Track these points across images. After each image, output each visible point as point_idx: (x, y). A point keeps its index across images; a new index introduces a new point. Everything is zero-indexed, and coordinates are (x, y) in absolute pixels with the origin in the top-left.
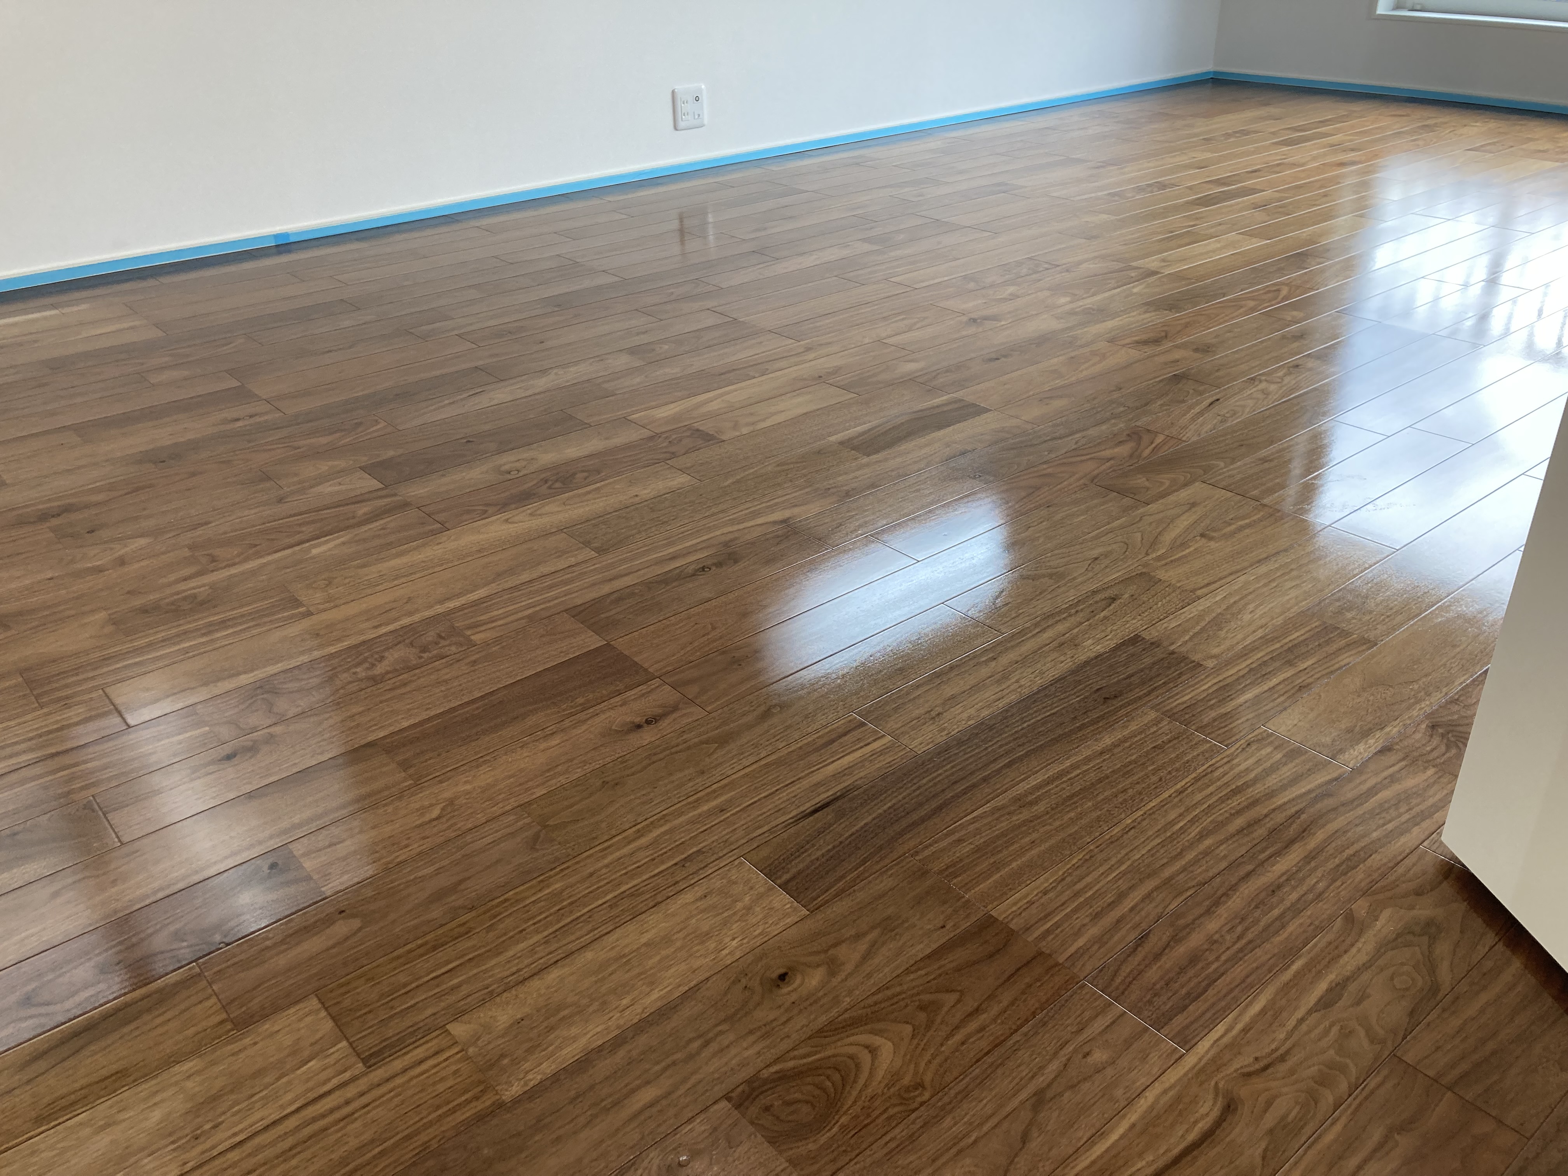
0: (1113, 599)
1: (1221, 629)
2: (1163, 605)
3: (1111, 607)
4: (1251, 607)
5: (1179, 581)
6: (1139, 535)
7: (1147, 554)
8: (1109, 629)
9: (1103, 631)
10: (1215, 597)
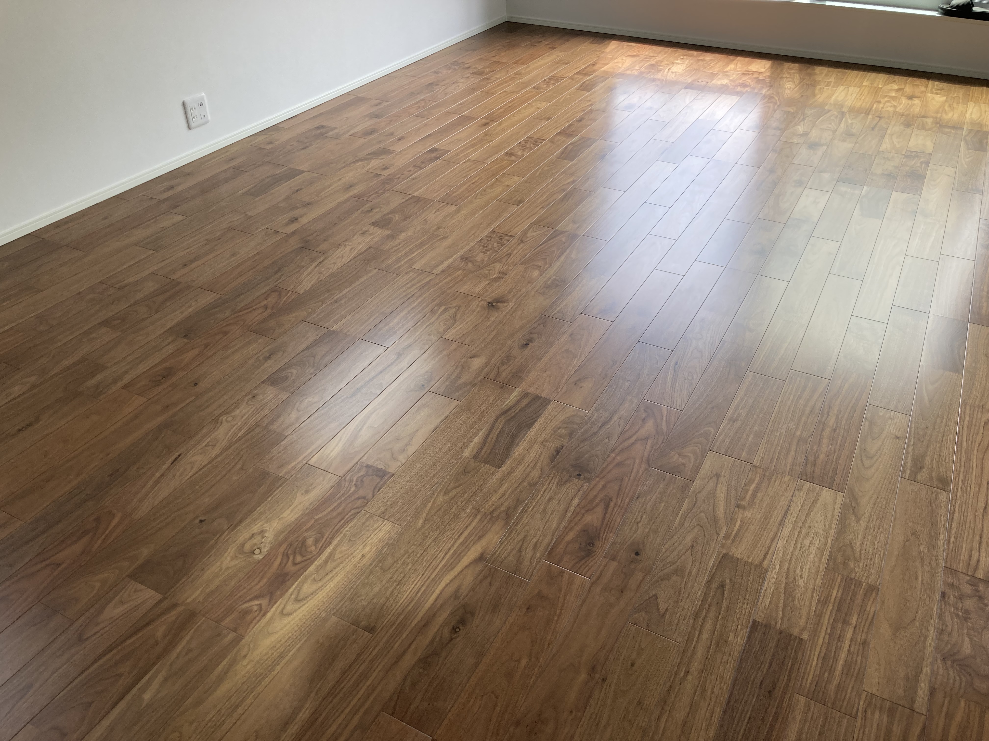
0: (722, 586)
1: (794, 600)
2: (751, 584)
3: (726, 596)
4: (798, 571)
5: (749, 557)
6: (702, 514)
7: (718, 534)
8: (736, 619)
9: (733, 622)
10: (775, 568)
